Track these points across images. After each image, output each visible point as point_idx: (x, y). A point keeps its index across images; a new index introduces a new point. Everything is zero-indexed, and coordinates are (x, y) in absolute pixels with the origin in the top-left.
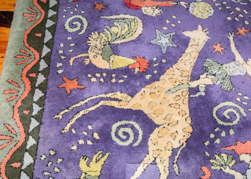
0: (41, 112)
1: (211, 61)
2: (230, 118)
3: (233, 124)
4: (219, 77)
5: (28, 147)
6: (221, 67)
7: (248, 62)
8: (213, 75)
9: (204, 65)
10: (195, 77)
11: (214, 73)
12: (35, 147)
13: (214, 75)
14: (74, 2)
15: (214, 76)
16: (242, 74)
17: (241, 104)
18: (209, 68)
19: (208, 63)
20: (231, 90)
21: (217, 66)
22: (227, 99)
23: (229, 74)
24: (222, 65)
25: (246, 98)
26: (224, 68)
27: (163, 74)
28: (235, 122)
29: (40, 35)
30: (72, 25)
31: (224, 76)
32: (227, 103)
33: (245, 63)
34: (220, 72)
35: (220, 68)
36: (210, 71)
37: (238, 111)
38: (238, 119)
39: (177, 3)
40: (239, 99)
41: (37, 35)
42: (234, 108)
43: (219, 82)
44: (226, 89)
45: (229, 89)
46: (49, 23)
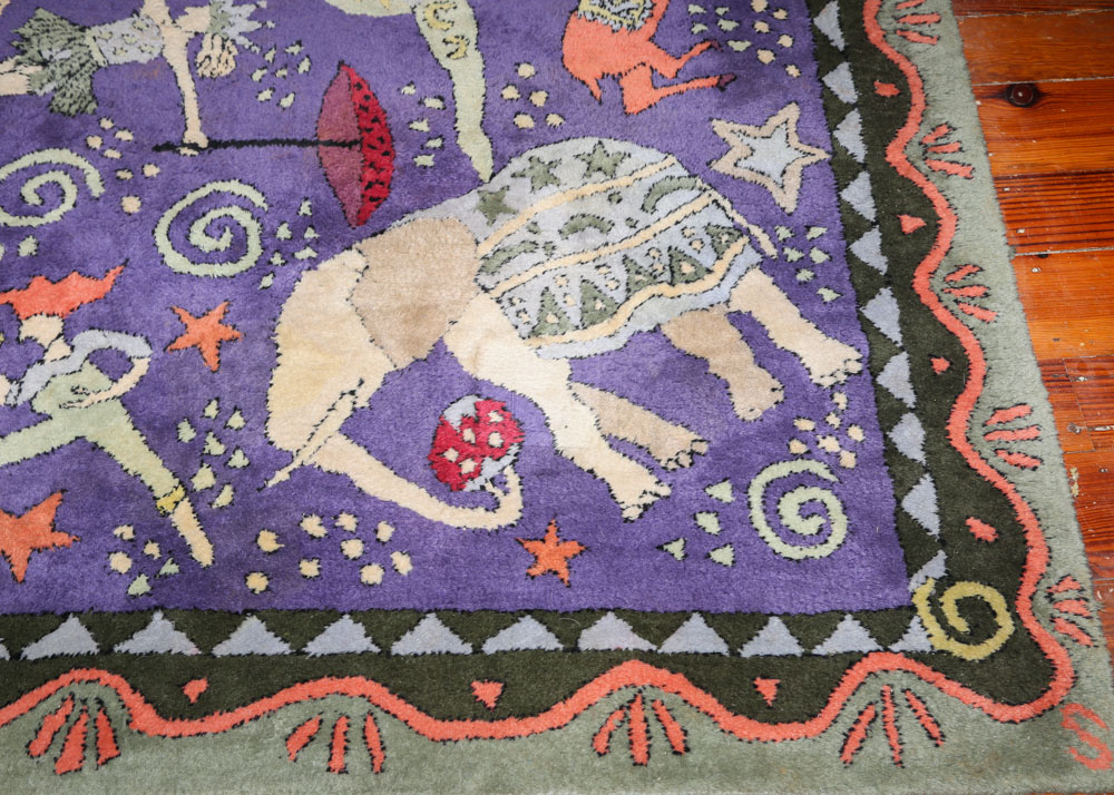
1: (51, 16)
2: (38, 202)
3: (43, 221)
4: (58, 71)
6: (78, 34)
7: (181, 20)
8: (39, 63)
9: (21, 31)
11: (46, 55)
13: (44, 64)
15: (40, 68)
16: (144, 59)
17: (95, 157)
18: (34, 40)
19: (35, 25)
20: (81, 111)
21: (64, 31)
22: (56, 142)
23: (97, 57)
24: (82, 30)
25: (125, 136)
26: (88, 40)
28: (53, 216)
31: (76, 66)
32: (52, 155)
33: (169, 21)
34: (67, 54)
35: (70, 40)
36: (32, 52)
37: (78, 177)
38: (67, 206)
40: (95, 142)
42: (66, 169)
43: (49, 88)
44: (65, 109)
45: (73, 110)
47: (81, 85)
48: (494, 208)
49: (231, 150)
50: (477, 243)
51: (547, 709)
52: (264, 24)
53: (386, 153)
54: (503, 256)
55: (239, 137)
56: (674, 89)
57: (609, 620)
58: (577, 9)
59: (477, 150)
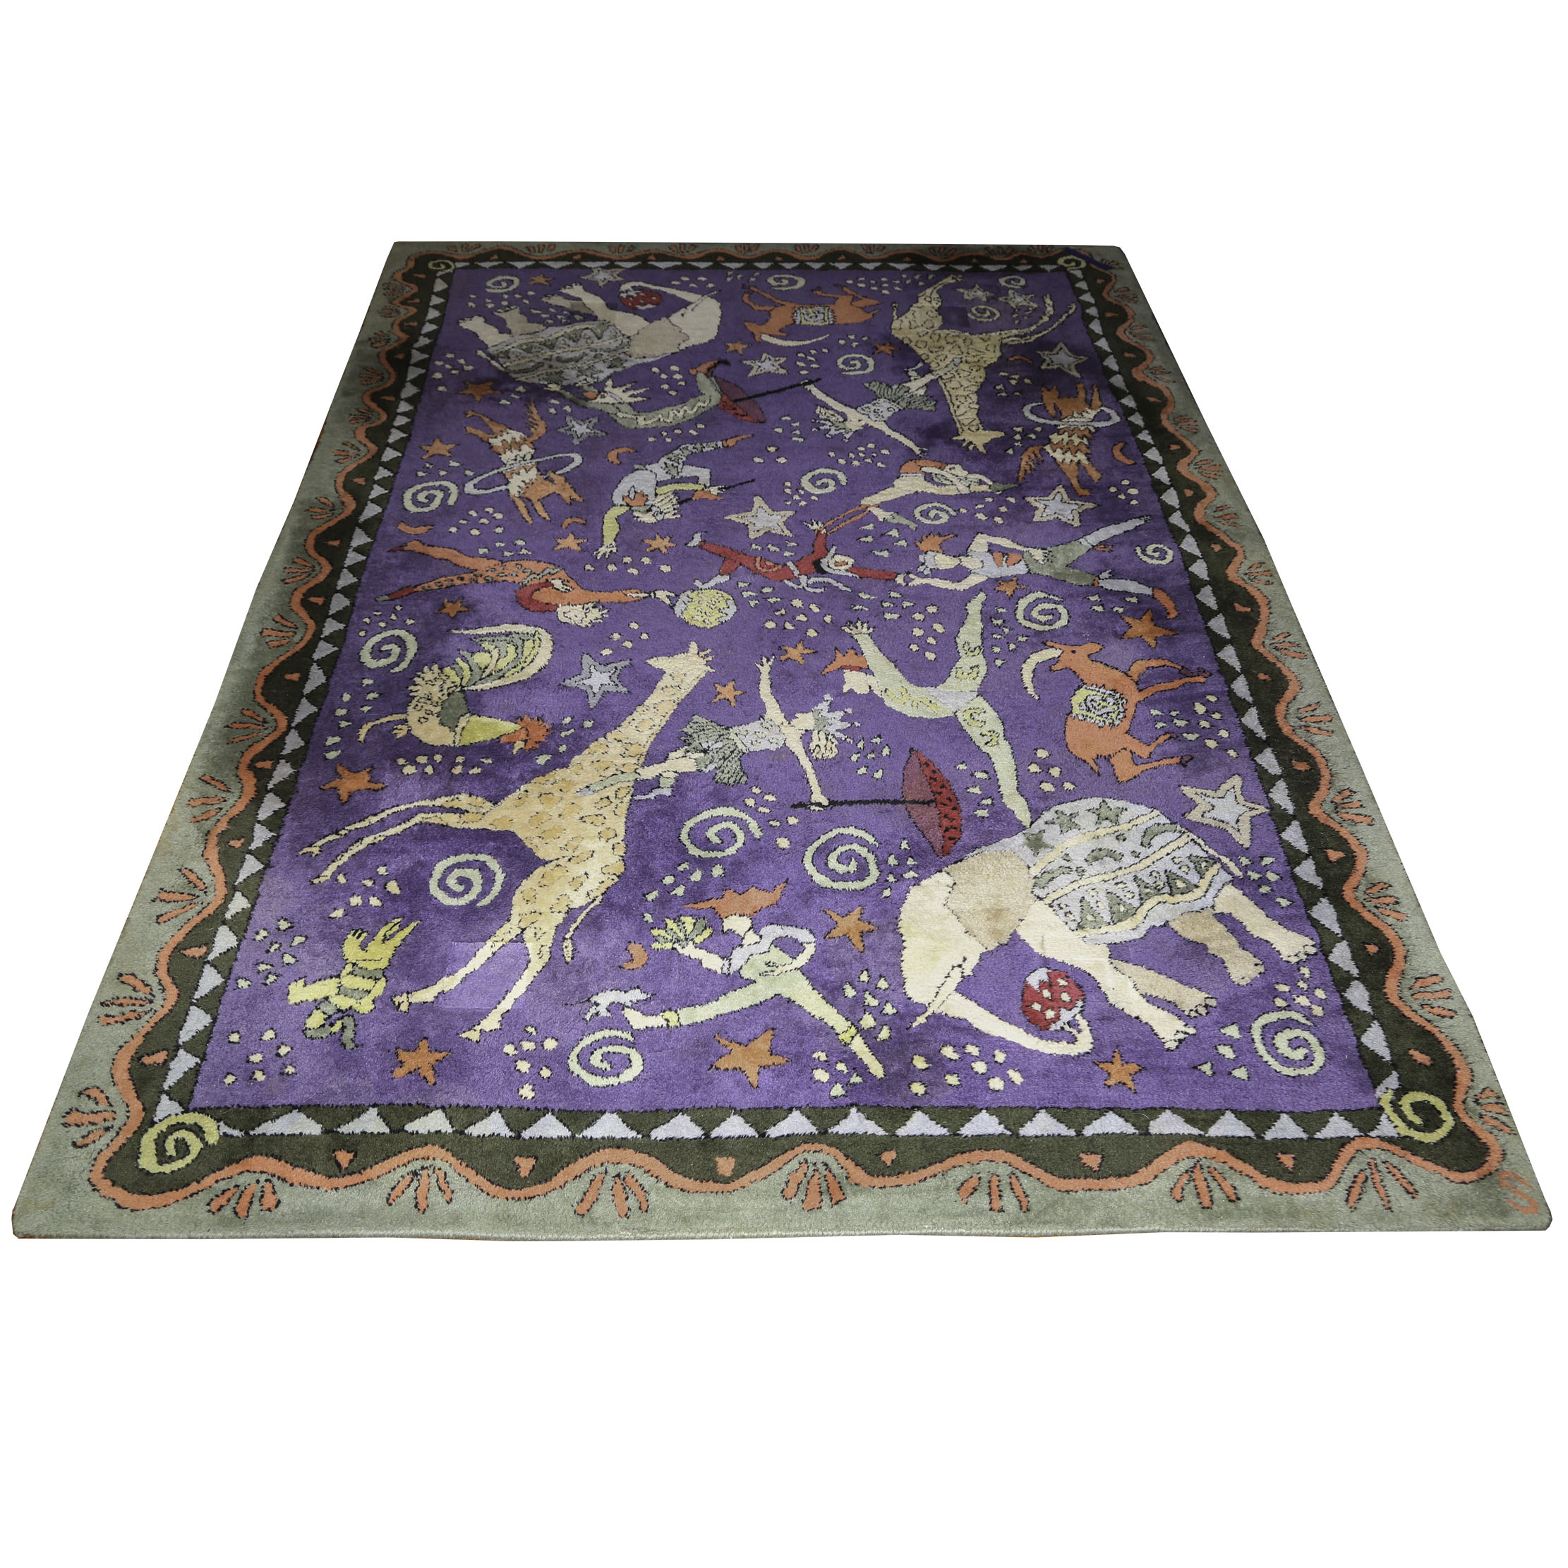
0: (271, 844)
1: (704, 721)
2: (719, 842)
3: (725, 854)
4: (716, 756)
5: (228, 916)
6: (725, 732)
7: (794, 722)
8: (701, 751)
9: (685, 730)
10: (655, 756)
11: (705, 746)
12: (247, 915)
13: (705, 751)
14: (391, 600)
15: (702, 754)
16: (773, 747)
17: (753, 812)
18: (695, 735)
19: (695, 726)
20: (737, 782)
21: (714, 731)
22: (724, 802)
23: (740, 746)
24: (727, 729)
25: (771, 798)
26: (732, 736)
27: (580, 751)
28: (731, 851)
29: (295, 677)
30: (377, 653)
31: (728, 753)
32: (720, 811)
33: (786, 723)
34: (719, 745)
35: (720, 736)
36: (695, 744)
37: (744, 826)
38: (739, 844)
39: (650, 593)
40: (751, 802)
41: (288, 677)
42: (735, 820)
43: (711, 767)
44: (726, 780)
45: (731, 781)
46: (324, 650)
47: (734, 765)
48: (1036, 844)
49: (845, 807)
50: (1029, 867)
51: (1136, 1172)
52: (853, 724)
53: (954, 809)
54: (1048, 876)
55: (849, 799)
56: (1150, 766)
57: (1167, 1114)
58: (1071, 712)
59: (1019, 808)
